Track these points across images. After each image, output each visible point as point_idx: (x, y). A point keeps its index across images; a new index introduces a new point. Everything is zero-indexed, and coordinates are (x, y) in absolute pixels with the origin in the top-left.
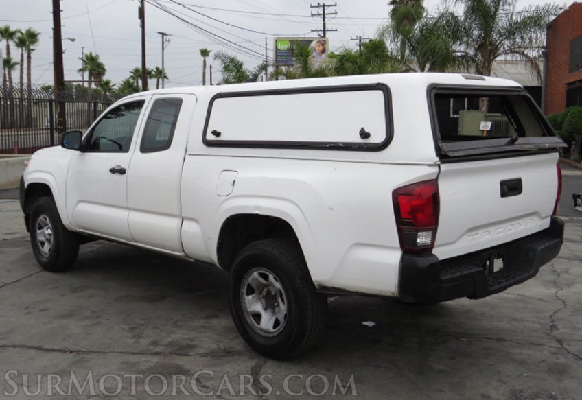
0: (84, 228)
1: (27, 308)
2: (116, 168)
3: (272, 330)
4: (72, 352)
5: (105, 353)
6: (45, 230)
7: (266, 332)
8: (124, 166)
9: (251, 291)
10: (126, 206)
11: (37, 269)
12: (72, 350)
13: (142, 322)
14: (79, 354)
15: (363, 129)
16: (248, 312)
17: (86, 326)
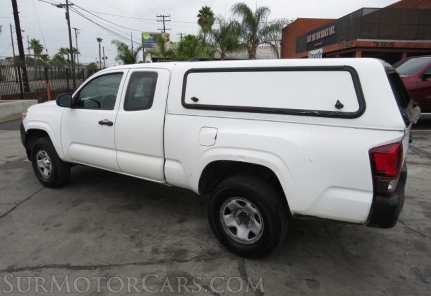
0: (77, 160)
1: (44, 224)
2: (104, 121)
3: (248, 240)
4: (96, 268)
5: (121, 265)
6: (44, 160)
7: (241, 240)
8: (111, 120)
9: (228, 212)
10: (114, 148)
11: (40, 186)
12: (96, 265)
13: (136, 230)
14: (102, 270)
15: (338, 102)
16: (226, 227)
17: (97, 238)
